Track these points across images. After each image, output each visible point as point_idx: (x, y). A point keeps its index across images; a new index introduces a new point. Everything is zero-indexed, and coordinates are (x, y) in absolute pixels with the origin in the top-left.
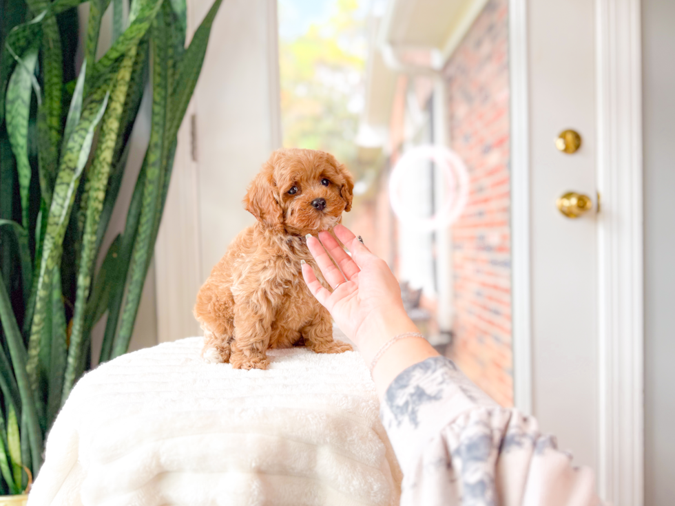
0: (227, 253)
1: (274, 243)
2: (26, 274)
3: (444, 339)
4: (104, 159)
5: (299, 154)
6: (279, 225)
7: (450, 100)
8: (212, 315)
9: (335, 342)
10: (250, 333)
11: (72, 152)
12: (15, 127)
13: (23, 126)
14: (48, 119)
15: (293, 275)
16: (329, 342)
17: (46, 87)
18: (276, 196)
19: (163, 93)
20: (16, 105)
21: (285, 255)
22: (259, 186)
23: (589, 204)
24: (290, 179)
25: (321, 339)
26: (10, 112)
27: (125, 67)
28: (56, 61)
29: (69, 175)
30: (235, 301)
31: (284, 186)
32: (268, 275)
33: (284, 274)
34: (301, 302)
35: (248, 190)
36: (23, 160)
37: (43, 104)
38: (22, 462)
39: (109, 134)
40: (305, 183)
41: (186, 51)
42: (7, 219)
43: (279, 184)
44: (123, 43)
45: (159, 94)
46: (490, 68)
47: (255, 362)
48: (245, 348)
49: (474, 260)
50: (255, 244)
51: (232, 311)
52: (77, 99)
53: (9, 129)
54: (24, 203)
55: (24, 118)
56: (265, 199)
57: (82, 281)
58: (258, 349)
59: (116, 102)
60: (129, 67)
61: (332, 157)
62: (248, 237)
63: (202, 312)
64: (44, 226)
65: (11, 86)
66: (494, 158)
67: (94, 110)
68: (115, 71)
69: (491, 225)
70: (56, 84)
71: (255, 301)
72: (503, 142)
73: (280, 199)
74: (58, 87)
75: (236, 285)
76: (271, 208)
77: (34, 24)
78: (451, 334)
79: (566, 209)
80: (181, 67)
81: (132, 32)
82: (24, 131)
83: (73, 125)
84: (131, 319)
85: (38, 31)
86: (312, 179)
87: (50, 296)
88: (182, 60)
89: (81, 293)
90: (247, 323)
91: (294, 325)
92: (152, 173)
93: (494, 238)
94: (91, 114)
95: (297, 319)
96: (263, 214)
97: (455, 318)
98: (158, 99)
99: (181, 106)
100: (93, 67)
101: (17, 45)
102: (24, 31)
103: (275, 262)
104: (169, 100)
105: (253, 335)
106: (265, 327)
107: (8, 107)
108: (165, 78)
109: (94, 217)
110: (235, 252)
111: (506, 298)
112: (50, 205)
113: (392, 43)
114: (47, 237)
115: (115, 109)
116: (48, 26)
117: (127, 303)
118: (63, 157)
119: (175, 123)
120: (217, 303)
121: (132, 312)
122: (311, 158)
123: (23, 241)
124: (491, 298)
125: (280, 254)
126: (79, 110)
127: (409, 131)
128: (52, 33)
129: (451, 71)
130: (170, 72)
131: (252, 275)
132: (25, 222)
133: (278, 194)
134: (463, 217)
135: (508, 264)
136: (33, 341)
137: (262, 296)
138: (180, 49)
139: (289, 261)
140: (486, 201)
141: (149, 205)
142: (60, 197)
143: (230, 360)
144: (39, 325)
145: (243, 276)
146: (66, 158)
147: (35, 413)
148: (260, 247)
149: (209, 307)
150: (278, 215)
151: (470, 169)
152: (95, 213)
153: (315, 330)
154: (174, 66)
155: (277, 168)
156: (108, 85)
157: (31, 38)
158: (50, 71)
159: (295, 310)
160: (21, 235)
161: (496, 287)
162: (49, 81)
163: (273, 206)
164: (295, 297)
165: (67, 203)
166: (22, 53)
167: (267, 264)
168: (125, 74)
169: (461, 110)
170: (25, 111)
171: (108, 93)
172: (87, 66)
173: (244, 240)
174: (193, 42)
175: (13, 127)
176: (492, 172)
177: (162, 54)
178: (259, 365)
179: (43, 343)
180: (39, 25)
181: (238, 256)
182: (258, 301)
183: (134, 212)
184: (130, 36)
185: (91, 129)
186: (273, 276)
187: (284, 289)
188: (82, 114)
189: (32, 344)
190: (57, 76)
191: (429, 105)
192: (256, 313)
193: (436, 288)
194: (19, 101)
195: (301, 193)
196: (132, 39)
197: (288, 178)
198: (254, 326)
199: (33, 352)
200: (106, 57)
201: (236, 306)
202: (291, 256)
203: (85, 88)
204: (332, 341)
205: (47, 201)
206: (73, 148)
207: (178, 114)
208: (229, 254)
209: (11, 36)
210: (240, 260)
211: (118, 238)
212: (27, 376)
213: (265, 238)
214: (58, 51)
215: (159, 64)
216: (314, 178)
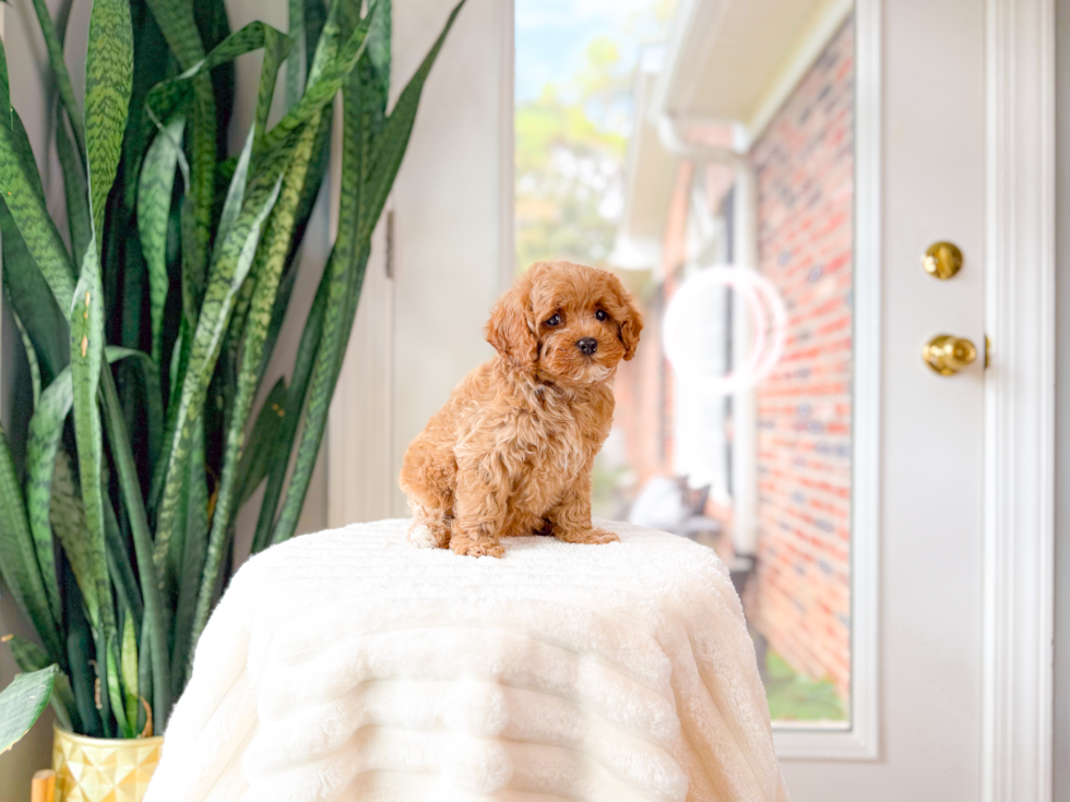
0: (451, 401)
1: (519, 391)
2: (155, 427)
3: (742, 565)
4: (272, 268)
5: (570, 271)
6: (530, 364)
7: (759, 200)
8: (423, 482)
9: (595, 529)
10: (477, 510)
11: (228, 257)
12: (150, 222)
13: (160, 220)
14: (197, 210)
15: (541, 438)
16: (586, 529)
17: (195, 167)
18: (531, 325)
19: (355, 178)
20: (153, 191)
21: (531, 411)
22: (508, 310)
23: (972, 354)
24: (553, 304)
25: (575, 525)
26: (144, 201)
27: (304, 140)
28: (208, 131)
29: (223, 288)
30: (459, 465)
31: (543, 312)
32: (505, 435)
33: (527, 436)
34: (546, 476)
35: (492, 314)
36: (158, 268)
37: (192, 189)
38: (139, 693)
39: (280, 233)
40: (572, 313)
41: (386, 120)
42: (134, 348)
43: (536, 310)
44: (305, 107)
45: (349, 179)
46: (823, 152)
47: (486, 547)
48: (471, 529)
49: (791, 445)
50: (491, 388)
51: (454, 479)
52: (238, 183)
53: (141, 224)
54: (156, 327)
55: (162, 208)
56: (515, 327)
57: (234, 438)
58: (488, 532)
59: (291, 188)
60: (311, 140)
61: (617, 281)
62: (481, 378)
63: (408, 478)
64: (184, 360)
65: (147, 164)
66: (827, 288)
67: (261, 200)
68: (291, 146)
69: (819, 391)
70: (207, 163)
71: (487, 467)
72: (842, 263)
73: (536, 329)
74: (210, 167)
75: (462, 443)
76: (521, 341)
77: (183, 80)
78: (754, 559)
79: (934, 361)
80: (379, 141)
81: (319, 92)
82: (162, 226)
83: (229, 220)
84: (299, 495)
85: (187, 89)
86: (583, 309)
87: (188, 458)
88: (382, 132)
89: (231, 456)
90: (474, 496)
91: (536, 507)
92: (337, 290)
93: (825, 411)
94: (256, 204)
95: (539, 499)
96: (510, 348)
97: (759, 533)
98: (348, 186)
99: (378, 198)
100: (261, 140)
101: (159, 108)
102: (169, 88)
103: (517, 418)
104: (363, 188)
105: (483, 513)
106: (499, 503)
107: (142, 194)
108: (358, 157)
109: (255, 349)
110: (462, 400)
111: (842, 504)
112: (195, 330)
113: (672, 113)
114: (190, 374)
115: (289, 199)
116: (199, 83)
117: (295, 472)
118: (215, 264)
119: (369, 221)
120: (430, 469)
121: (302, 485)
122: (587, 277)
123: (153, 381)
124: (817, 504)
125: (525, 408)
126: (241, 197)
127: (693, 248)
128: (204, 94)
129: (762, 156)
130: (365, 148)
131: (485, 431)
132: (156, 353)
133: (534, 323)
134: (774, 378)
135: (845, 452)
136: (164, 520)
137: (495, 461)
138: (379, 117)
139: (536, 418)
140: (813, 353)
141: (331, 335)
142: (209, 320)
143: (450, 545)
144: (172, 497)
145: (473, 432)
146: (220, 265)
147: (160, 622)
148: (498, 396)
149: (420, 472)
150: (530, 350)
151: (790, 306)
152: (257, 343)
153: (567, 512)
154: (371, 139)
155: (536, 286)
156: (281, 166)
157: (176, 99)
158: (200, 145)
159: (537, 487)
160: (151, 372)
161: (825, 487)
162: (199, 158)
163: (524, 337)
164: (539, 470)
165: (220, 327)
166: (166, 118)
167: (506, 420)
168: (304, 150)
169: (777, 216)
170: (164, 200)
171: (281, 176)
172: (255, 138)
173: (477, 383)
174: (397, 107)
175: (147, 221)
176: (821, 310)
177: (355, 123)
178: (491, 551)
179: (175, 524)
180: (189, 80)
181: (467, 404)
182: (490, 467)
183: (308, 345)
184: (316, 97)
185: (257, 225)
186: (513, 437)
187: (527, 455)
188: (244, 204)
189: (162, 525)
190: (208, 152)
191: (726, 208)
192: (487, 483)
193: (730, 490)
194: (158, 186)
195: (565, 326)
196: (318, 101)
197: (550, 302)
198: (484, 500)
199: (163, 536)
200: (281, 126)
201: (459, 472)
202: (540, 413)
203: (250, 168)
204: (590, 528)
205: (191, 324)
206: (230, 251)
207: (373, 209)
208: (453, 403)
209: (152, 96)
210: (469, 409)
211: (281, 382)
212: (153, 569)
213: (507, 383)
214: (212, 118)
215: (351, 138)
216: (586, 307)
